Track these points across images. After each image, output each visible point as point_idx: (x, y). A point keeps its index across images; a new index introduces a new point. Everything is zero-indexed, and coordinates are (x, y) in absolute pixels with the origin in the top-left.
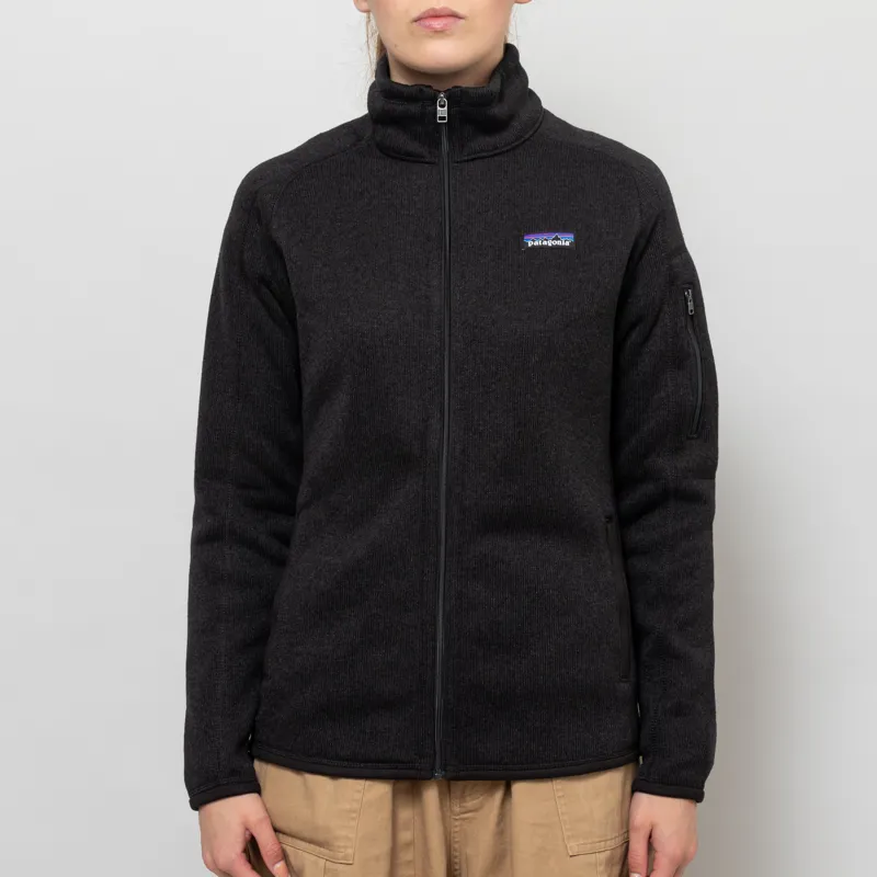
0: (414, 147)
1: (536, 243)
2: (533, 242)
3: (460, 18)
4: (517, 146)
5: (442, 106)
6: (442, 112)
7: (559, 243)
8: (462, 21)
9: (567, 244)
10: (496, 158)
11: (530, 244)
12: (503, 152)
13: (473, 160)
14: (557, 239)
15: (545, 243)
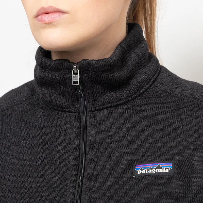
0: (62, 101)
1: (144, 172)
2: (142, 170)
3: (65, 13)
4: (135, 98)
5: (76, 74)
6: (76, 78)
7: (160, 171)
8: (66, 15)
9: (167, 171)
10: (120, 107)
11: (139, 172)
12: (125, 103)
13: (103, 109)
14: (159, 168)
15: (150, 171)
